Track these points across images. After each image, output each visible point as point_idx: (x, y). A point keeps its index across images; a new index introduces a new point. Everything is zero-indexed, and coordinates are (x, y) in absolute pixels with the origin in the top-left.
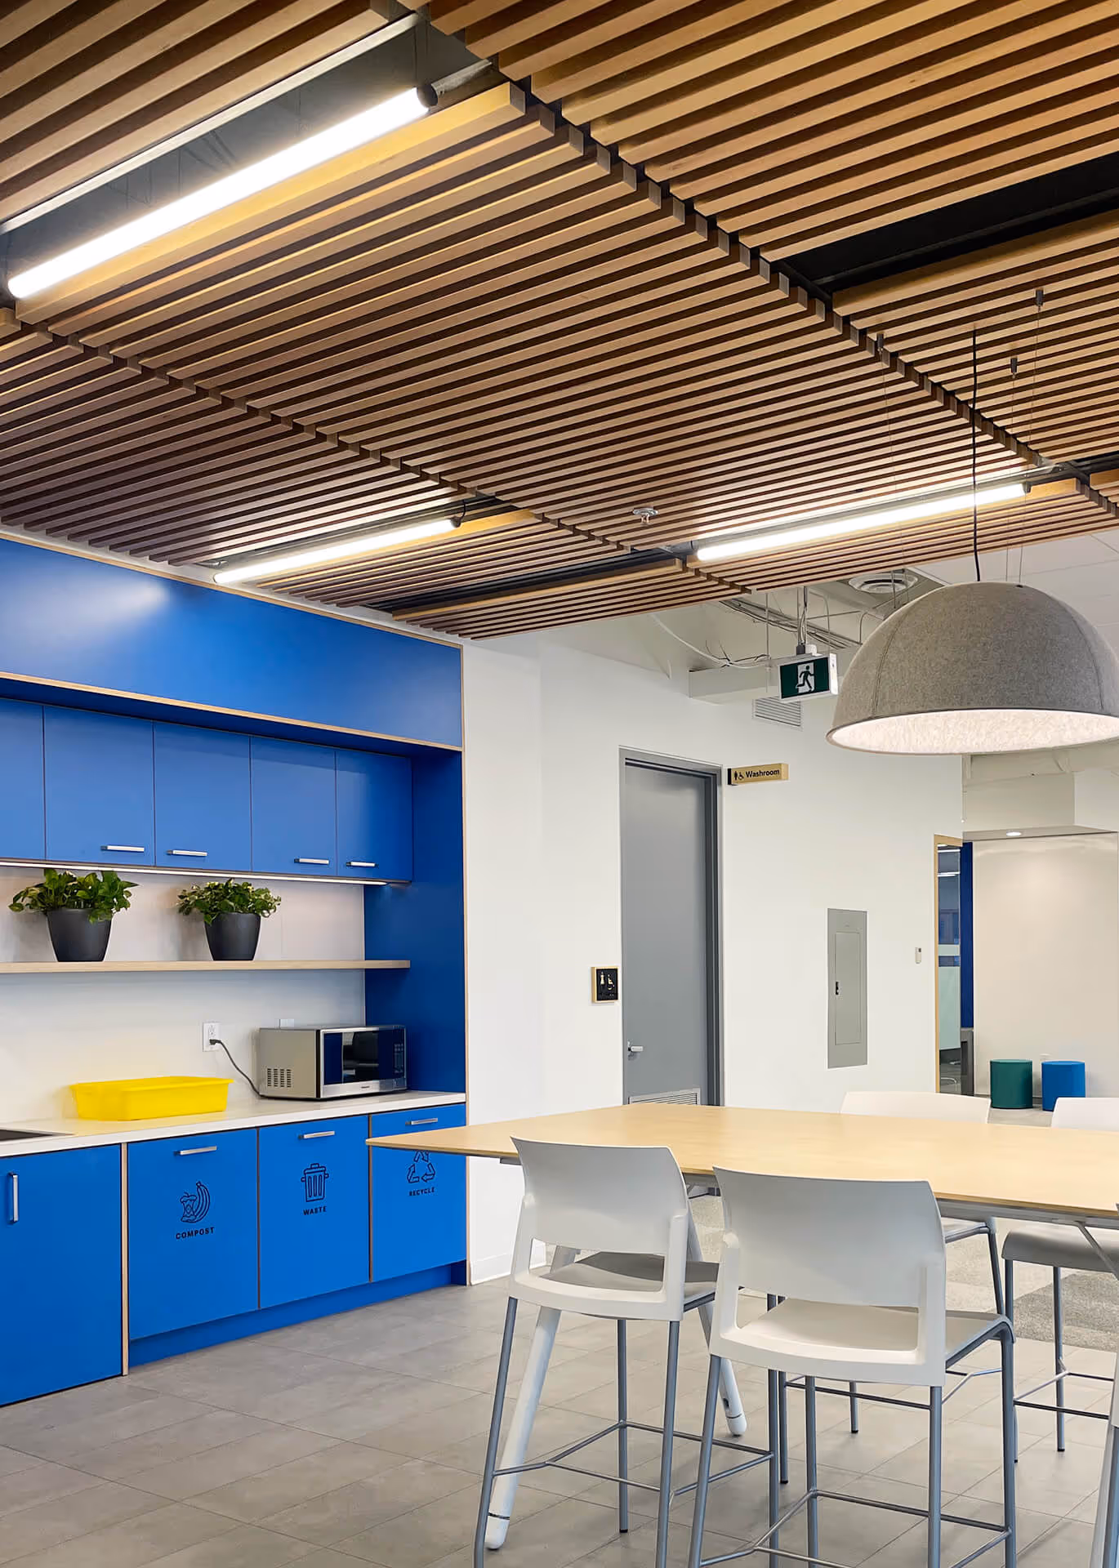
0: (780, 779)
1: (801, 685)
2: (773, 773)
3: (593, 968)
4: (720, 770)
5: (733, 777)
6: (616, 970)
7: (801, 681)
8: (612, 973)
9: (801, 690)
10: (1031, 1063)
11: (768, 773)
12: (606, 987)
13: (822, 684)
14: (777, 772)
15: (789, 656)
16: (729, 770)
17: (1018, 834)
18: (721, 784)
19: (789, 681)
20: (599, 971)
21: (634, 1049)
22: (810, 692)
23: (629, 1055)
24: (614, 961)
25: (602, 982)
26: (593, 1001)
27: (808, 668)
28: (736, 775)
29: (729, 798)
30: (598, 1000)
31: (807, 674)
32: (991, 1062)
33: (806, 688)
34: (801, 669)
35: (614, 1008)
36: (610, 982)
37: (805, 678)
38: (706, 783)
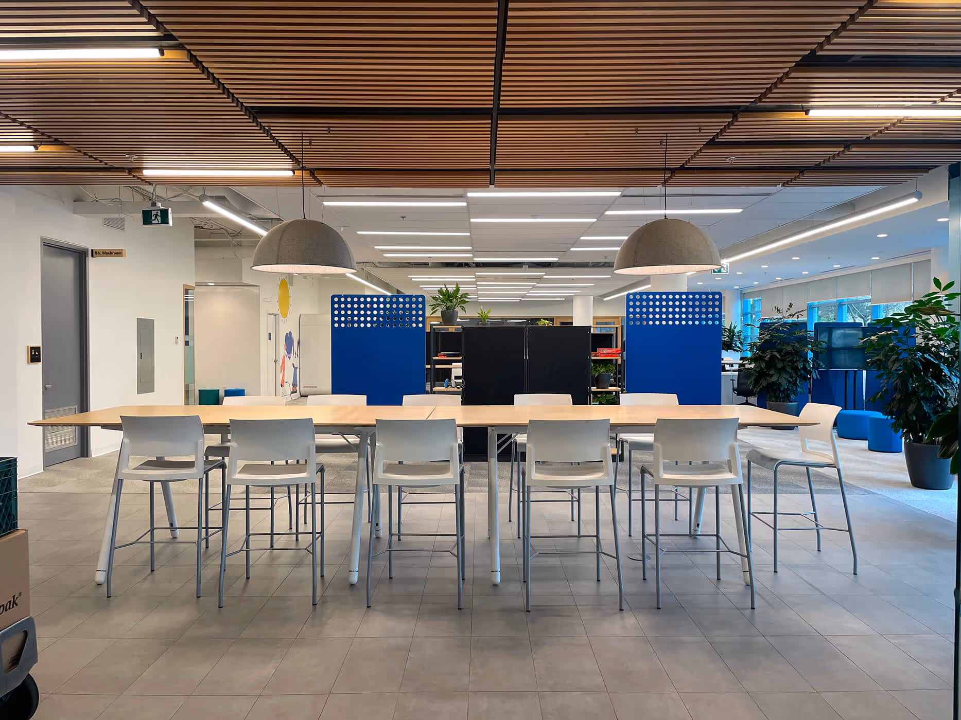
0: (122, 256)
1: (153, 220)
2: (118, 253)
3: (28, 346)
4: (88, 249)
5: (94, 253)
6: (40, 347)
7: (153, 218)
8: (37, 349)
9: (153, 222)
10: (219, 390)
11: (115, 253)
12: (34, 356)
13: (165, 220)
14: (120, 253)
15: (147, 206)
16: (92, 250)
17: (213, 284)
18: (88, 256)
19: (147, 218)
20: (32, 348)
21: (47, 386)
22: (158, 224)
23: (45, 389)
24: (38, 343)
25: (33, 353)
26: (28, 363)
27: (157, 213)
28: (96, 253)
29: (93, 265)
30: (31, 362)
31: (156, 216)
32: (199, 391)
33: (156, 222)
34: (153, 213)
35: (39, 366)
36: (37, 354)
37: (156, 217)
38: (81, 256)
